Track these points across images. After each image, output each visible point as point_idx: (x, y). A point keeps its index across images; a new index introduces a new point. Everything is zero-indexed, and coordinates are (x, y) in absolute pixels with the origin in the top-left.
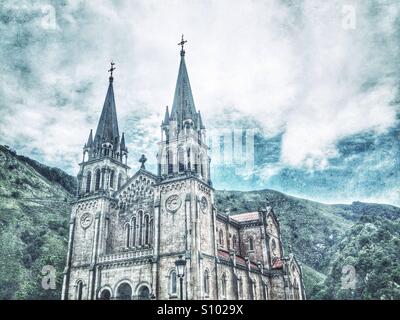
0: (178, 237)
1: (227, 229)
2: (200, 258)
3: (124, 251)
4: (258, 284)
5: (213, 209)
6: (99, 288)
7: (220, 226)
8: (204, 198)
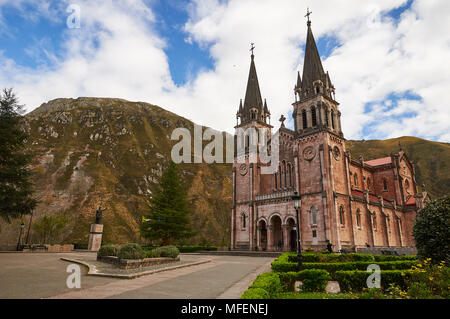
0: (315, 180)
1: (361, 172)
2: (335, 196)
3: (275, 192)
4: (391, 218)
5: (345, 156)
6: (257, 219)
7: (355, 170)
8: (336, 147)
